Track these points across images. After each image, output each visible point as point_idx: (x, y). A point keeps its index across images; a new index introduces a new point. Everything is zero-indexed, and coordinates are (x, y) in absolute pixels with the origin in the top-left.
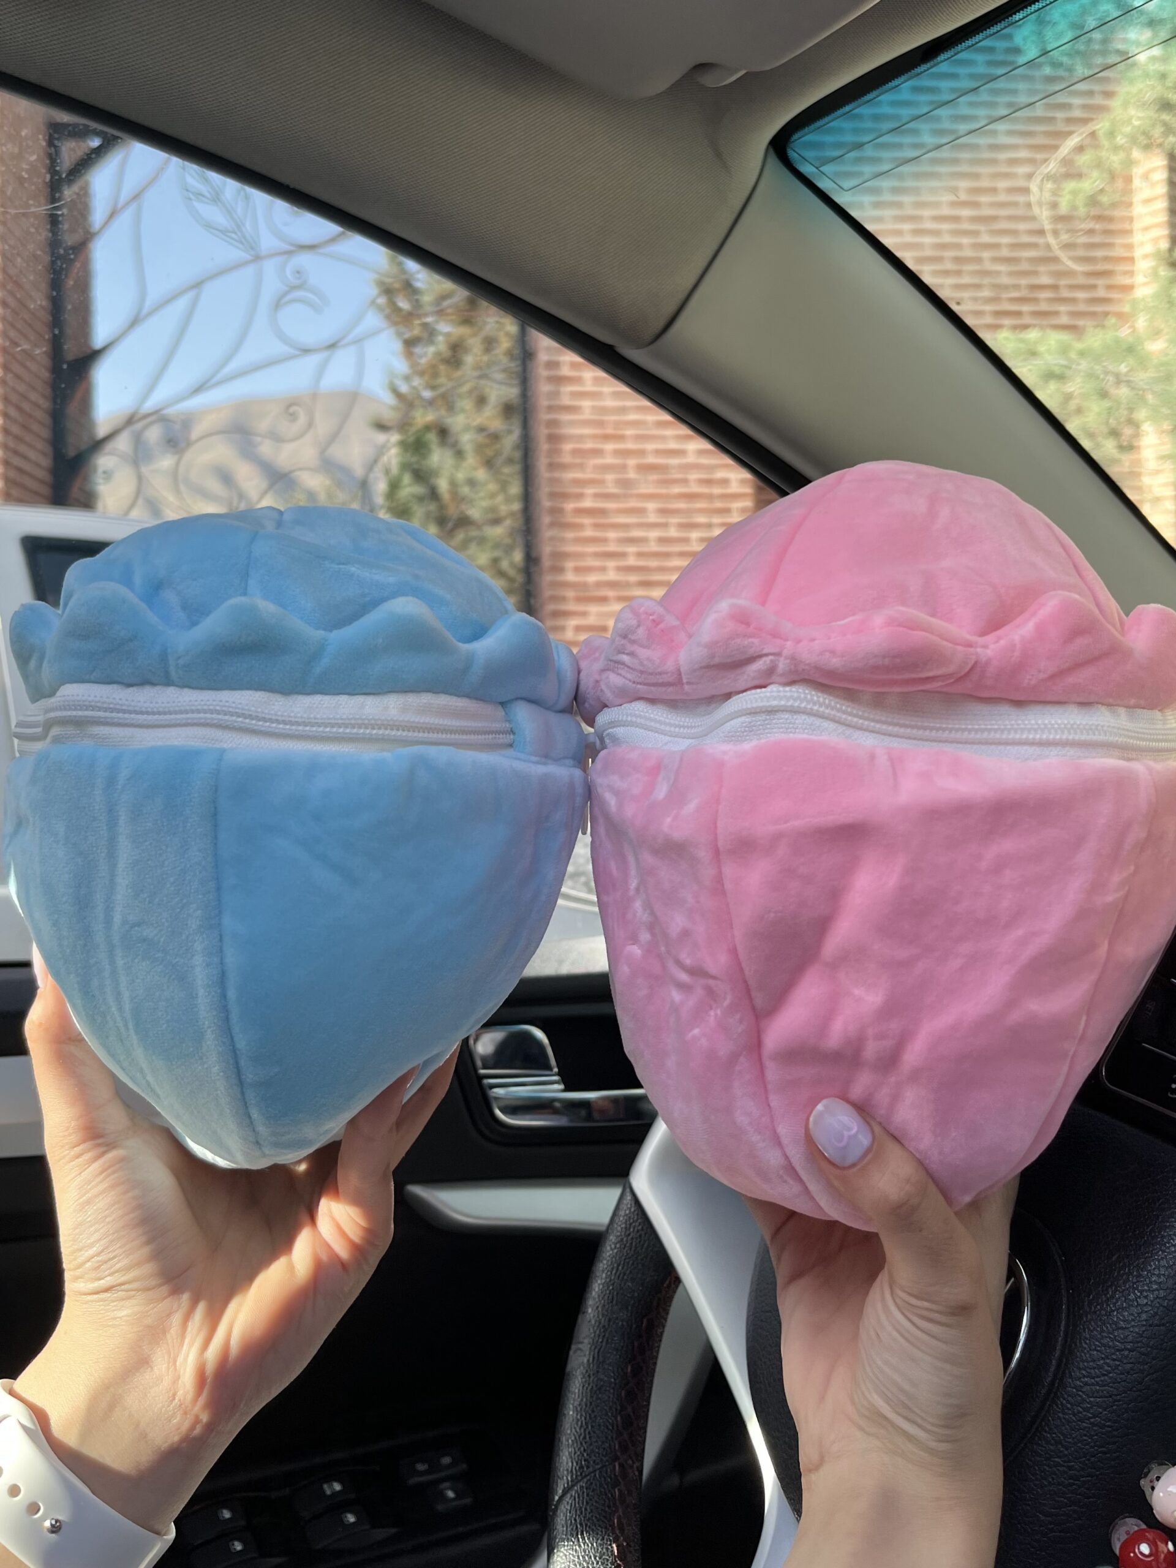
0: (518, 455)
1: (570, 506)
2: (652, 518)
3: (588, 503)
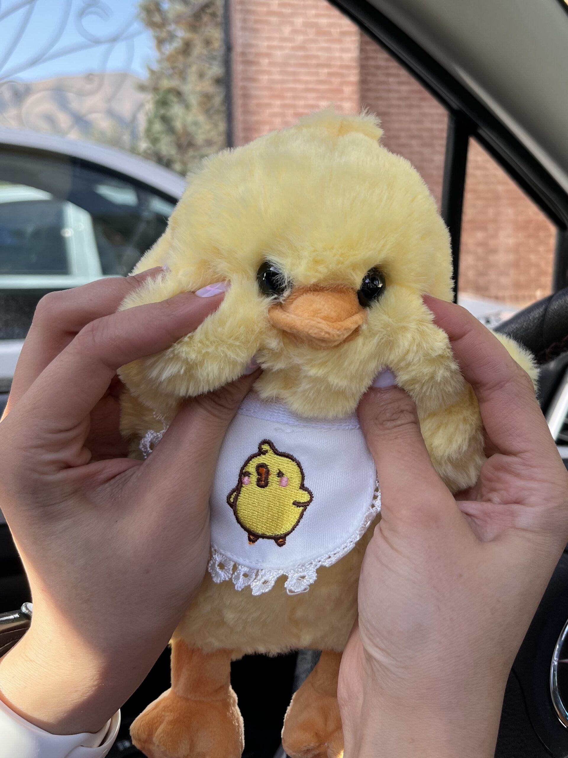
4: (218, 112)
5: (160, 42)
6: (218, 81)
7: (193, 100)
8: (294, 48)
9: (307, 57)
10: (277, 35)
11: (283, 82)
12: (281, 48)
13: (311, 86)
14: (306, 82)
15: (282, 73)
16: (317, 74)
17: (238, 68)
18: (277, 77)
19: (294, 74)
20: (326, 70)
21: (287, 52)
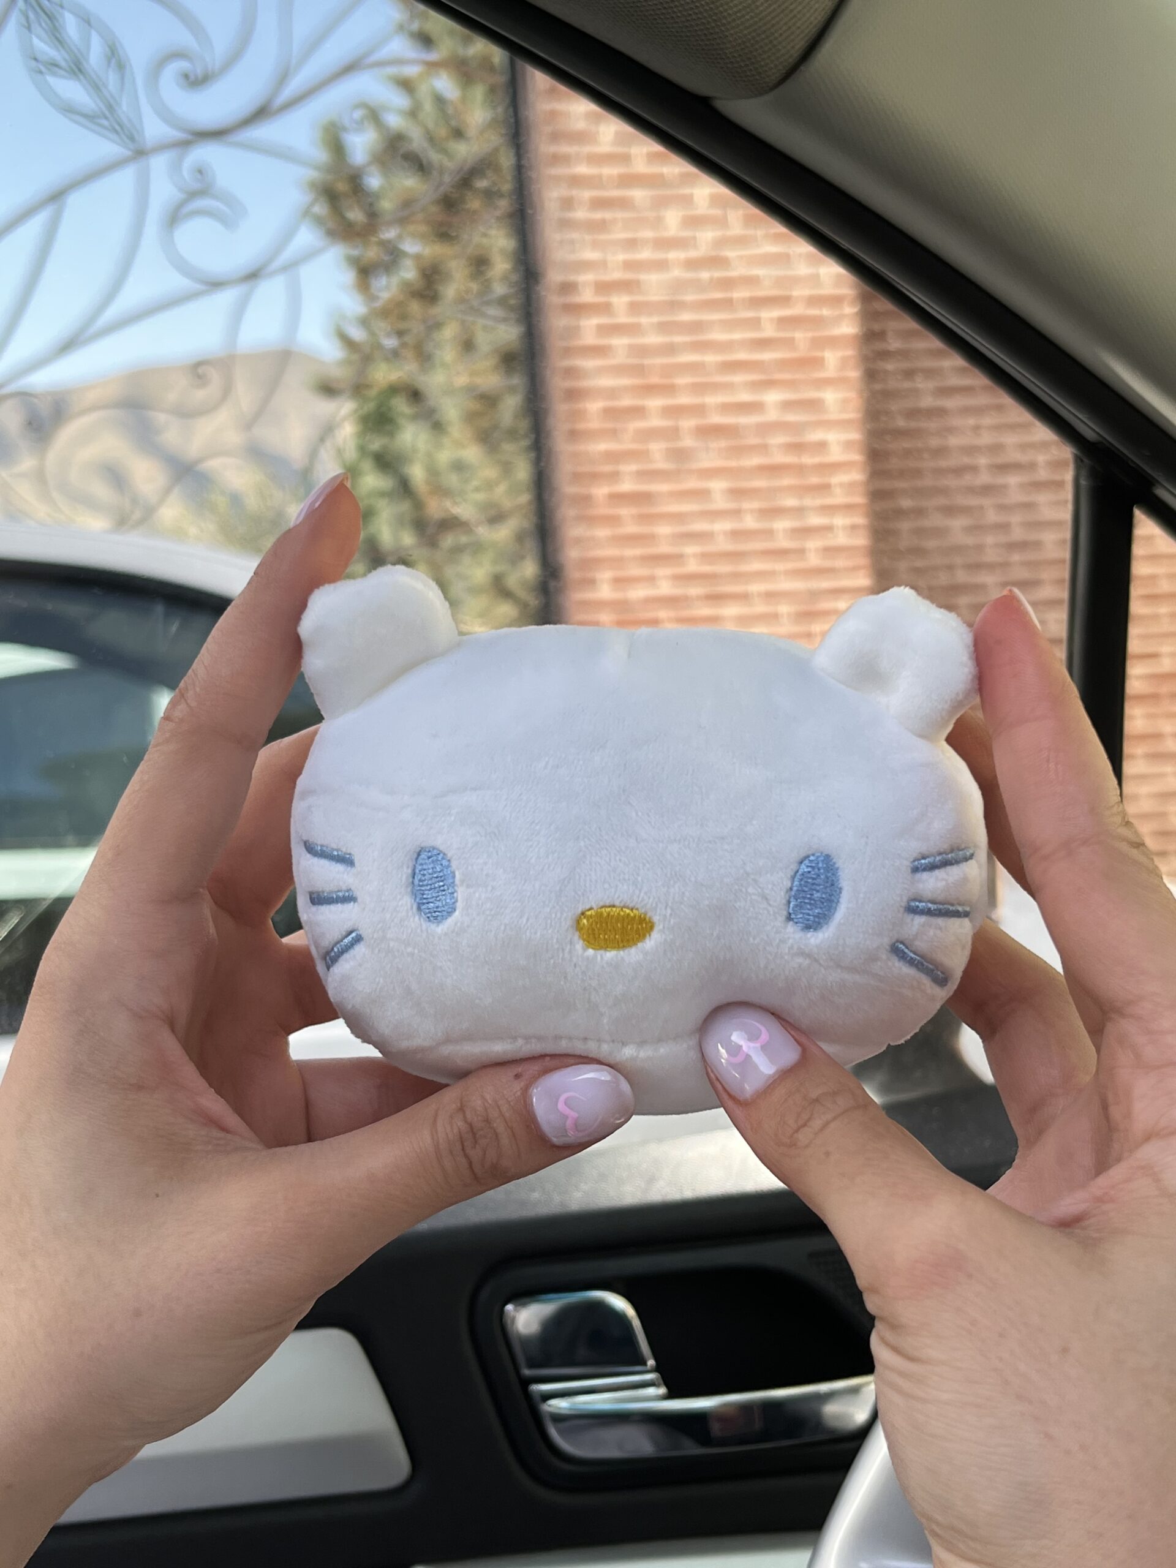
0: (524, 425)
1: (601, 491)
2: (720, 502)
3: (627, 486)
4: (512, 434)
5: (365, 272)
6: (508, 360)
7: (452, 411)
8: (692, 264)
9: (728, 284)
10: (648, 234)
11: (670, 349)
12: (661, 265)
13: (742, 356)
14: (727, 346)
15: (664, 327)
16: (756, 323)
17: (556, 323)
18: (653, 339)
19: (697, 327)
20: (776, 313)
21: (677, 273)
